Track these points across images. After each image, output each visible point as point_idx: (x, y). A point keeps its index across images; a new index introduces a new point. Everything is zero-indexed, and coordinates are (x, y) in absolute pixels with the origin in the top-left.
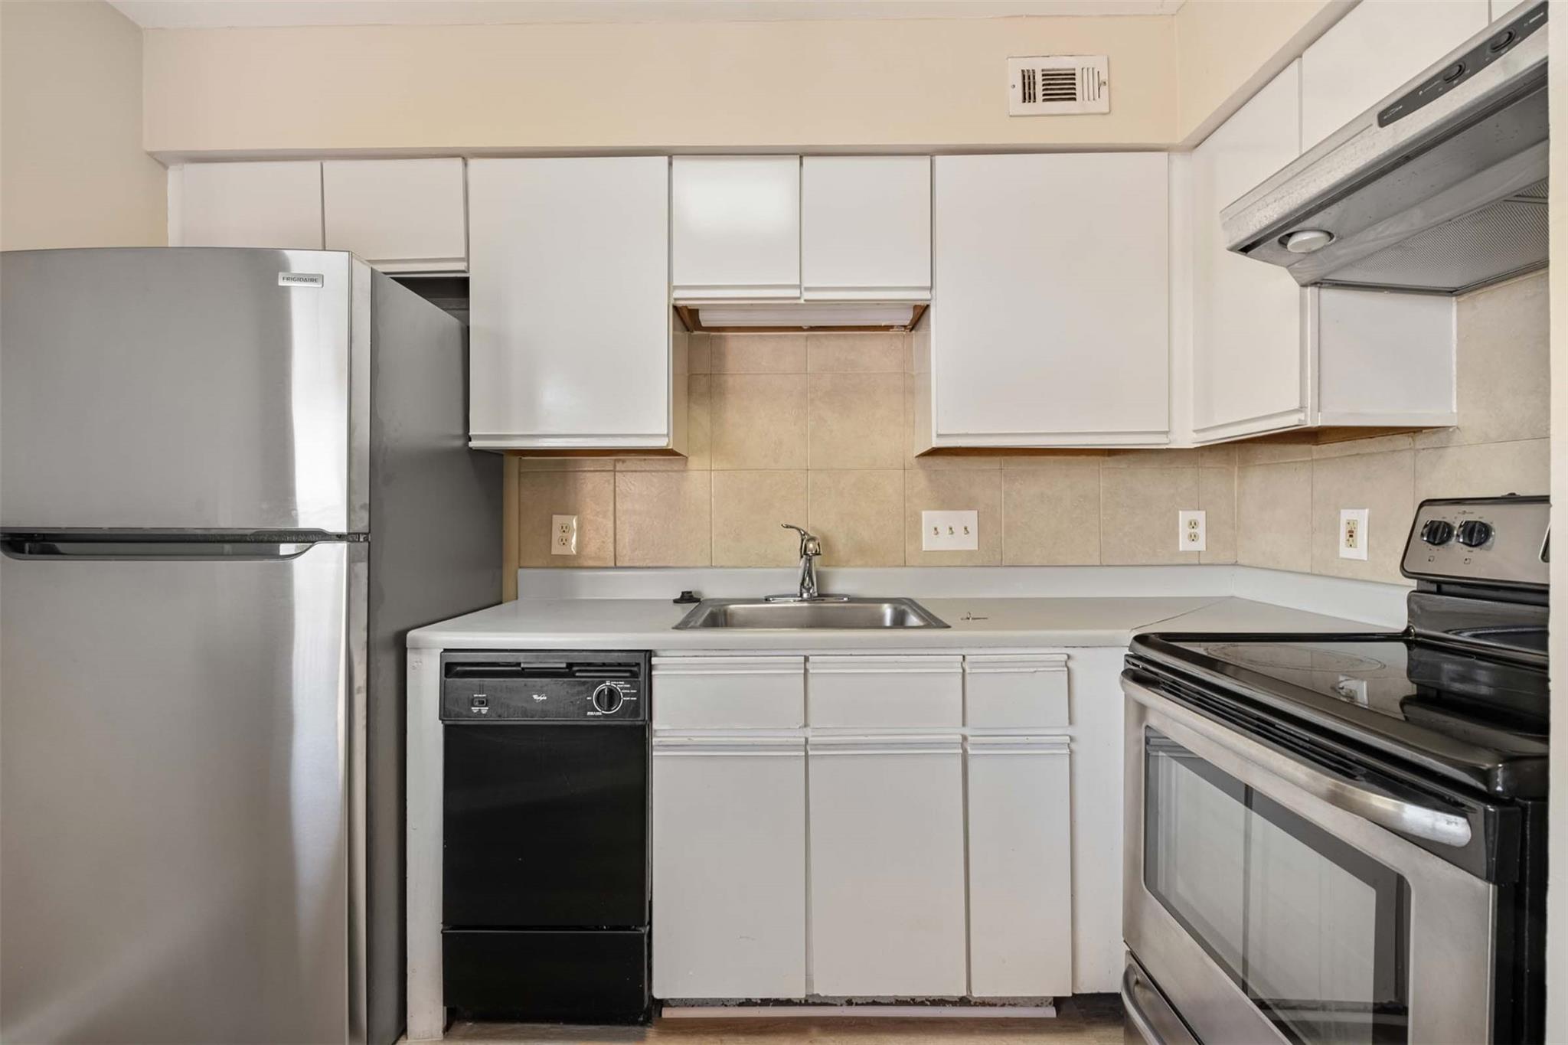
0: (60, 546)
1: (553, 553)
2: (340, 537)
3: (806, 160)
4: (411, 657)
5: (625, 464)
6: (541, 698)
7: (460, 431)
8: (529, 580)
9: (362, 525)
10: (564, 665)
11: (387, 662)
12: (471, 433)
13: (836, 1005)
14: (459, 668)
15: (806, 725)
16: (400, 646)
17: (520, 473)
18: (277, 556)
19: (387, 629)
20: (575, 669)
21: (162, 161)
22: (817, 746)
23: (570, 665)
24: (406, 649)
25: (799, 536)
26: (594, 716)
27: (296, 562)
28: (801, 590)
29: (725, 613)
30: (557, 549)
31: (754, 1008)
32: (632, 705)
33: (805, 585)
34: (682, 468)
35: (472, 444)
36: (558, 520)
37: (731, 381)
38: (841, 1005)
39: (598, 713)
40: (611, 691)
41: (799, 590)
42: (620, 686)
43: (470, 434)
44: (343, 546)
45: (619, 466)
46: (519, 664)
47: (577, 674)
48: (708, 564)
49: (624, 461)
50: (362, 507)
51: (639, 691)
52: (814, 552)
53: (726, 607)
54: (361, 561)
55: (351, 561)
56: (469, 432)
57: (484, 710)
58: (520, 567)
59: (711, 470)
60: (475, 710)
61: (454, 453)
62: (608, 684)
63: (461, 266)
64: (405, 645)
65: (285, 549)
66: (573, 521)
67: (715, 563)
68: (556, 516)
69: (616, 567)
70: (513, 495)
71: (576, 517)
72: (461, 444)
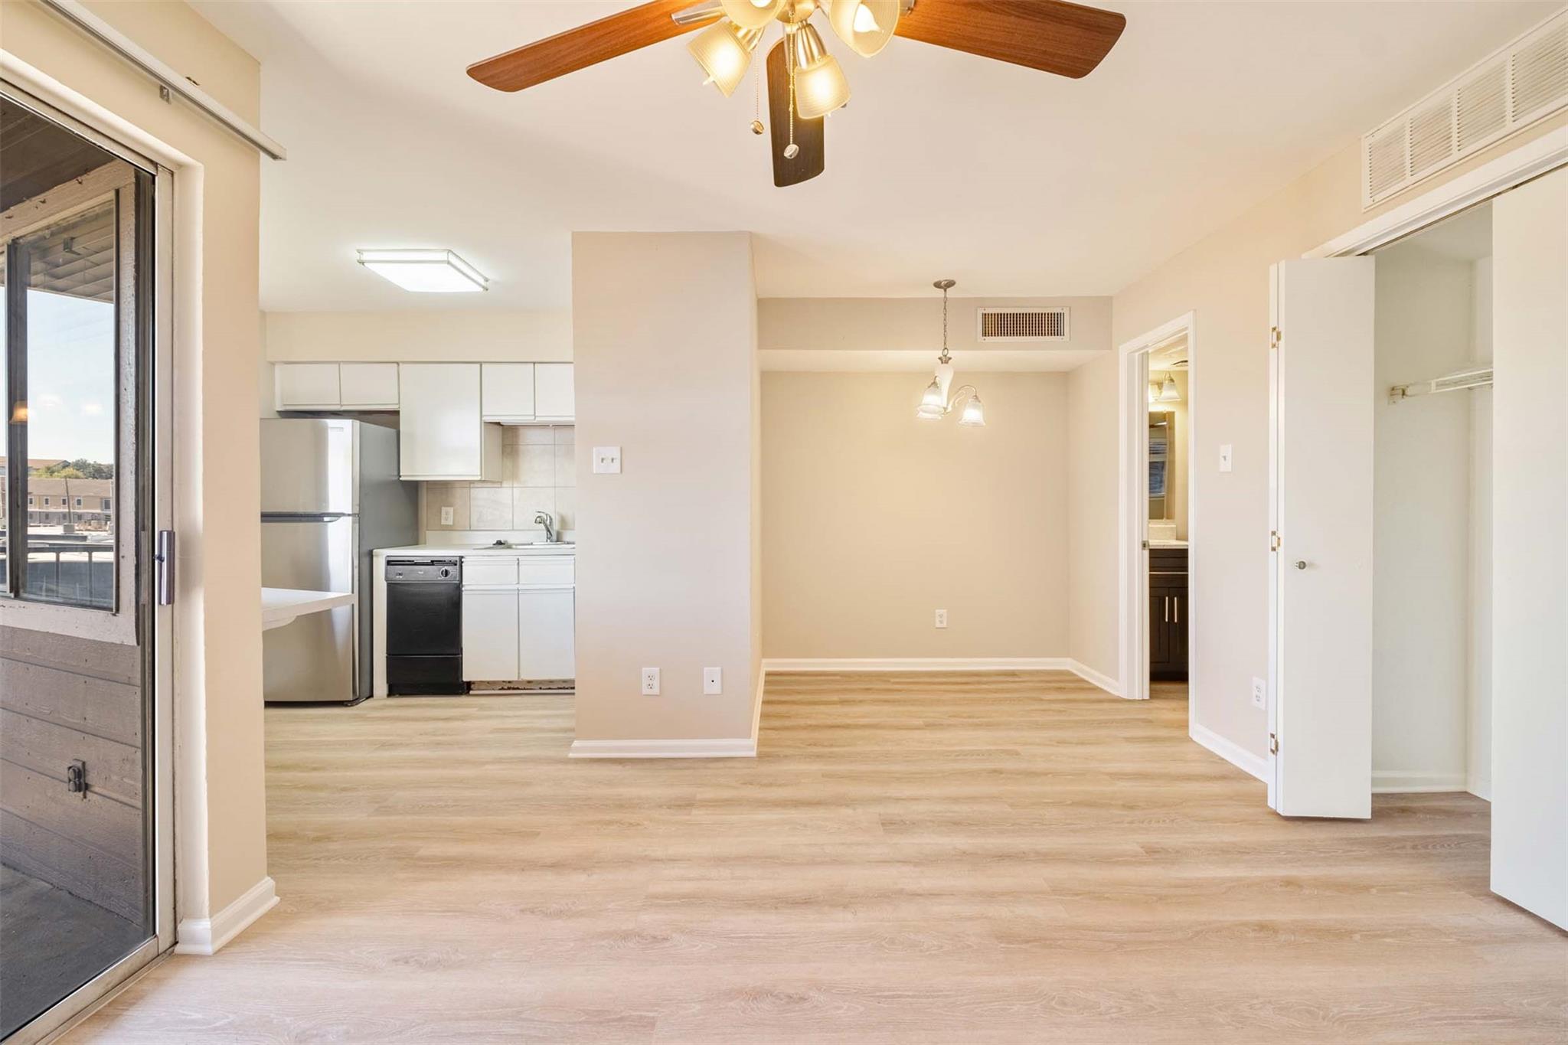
2: (349, 515)
3: (536, 365)
4: (374, 559)
5: (474, 485)
6: (422, 573)
7: (396, 473)
8: (430, 535)
9: (357, 511)
10: (430, 561)
11: (366, 560)
12: (401, 474)
14: (391, 563)
16: (371, 555)
17: (427, 488)
18: (323, 521)
19: (365, 549)
20: (435, 562)
22: (522, 590)
23: (432, 561)
24: (373, 557)
26: (439, 580)
27: (330, 524)
28: (547, 539)
30: (442, 522)
32: (455, 576)
33: (549, 537)
34: (498, 486)
35: (401, 479)
36: (444, 509)
37: (521, 448)
39: (442, 579)
40: (446, 571)
42: (450, 569)
44: (351, 518)
45: (472, 486)
46: (414, 561)
47: (435, 565)
48: (511, 528)
50: (357, 505)
51: (457, 570)
52: (539, 522)
54: (357, 524)
55: (353, 523)
56: (399, 473)
57: (401, 577)
58: (429, 530)
60: (398, 577)
61: (393, 482)
62: (444, 567)
63: (396, 406)
65: (326, 519)
66: (451, 510)
67: (515, 528)
68: (443, 508)
69: (470, 530)
70: (424, 498)
71: (452, 508)
72: (396, 478)
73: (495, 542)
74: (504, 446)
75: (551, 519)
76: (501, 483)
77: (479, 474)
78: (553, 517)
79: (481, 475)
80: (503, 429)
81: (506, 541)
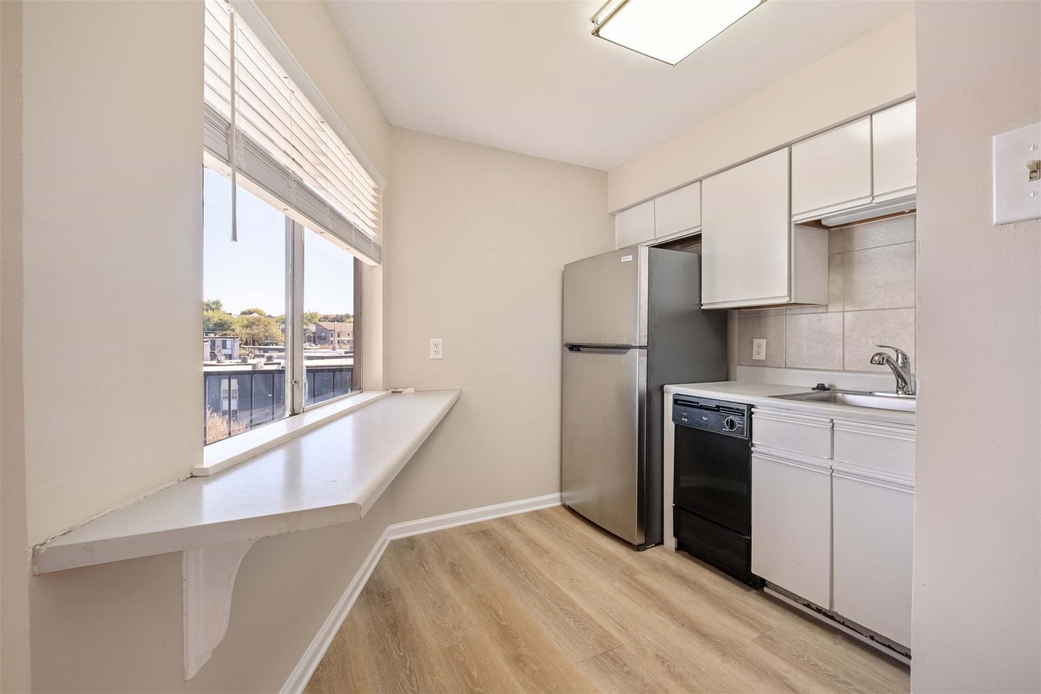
0: (581, 349)
1: (754, 358)
2: (643, 347)
4: (665, 395)
5: (791, 311)
6: (706, 419)
7: (698, 302)
9: (644, 344)
10: (715, 406)
13: (862, 635)
14: (680, 402)
15: (832, 458)
17: (739, 318)
20: (721, 408)
21: (613, 215)
22: (839, 471)
23: (717, 406)
24: (664, 392)
25: (895, 352)
26: (725, 431)
28: (897, 389)
29: (835, 397)
30: (755, 357)
31: (812, 611)
32: (741, 429)
33: (899, 385)
34: (824, 311)
35: (702, 308)
36: (756, 341)
37: (857, 255)
38: (867, 637)
39: (727, 430)
40: (731, 420)
41: (896, 389)
42: (736, 419)
43: (702, 303)
44: (644, 351)
45: (788, 312)
46: (698, 403)
47: (721, 411)
48: (841, 368)
49: (790, 309)
50: (644, 336)
51: (744, 422)
52: (878, 362)
53: (836, 394)
54: (644, 356)
55: (649, 356)
56: (701, 302)
57: (686, 420)
58: (739, 365)
59: (844, 311)
60: (683, 419)
61: (693, 312)
62: (731, 417)
63: (698, 229)
64: (663, 390)
66: (763, 342)
67: (846, 368)
68: (754, 340)
69: (786, 367)
70: (736, 329)
71: (765, 340)
72: (697, 307)
73: (815, 386)
74: (831, 256)
75: (905, 357)
76: (827, 306)
77: (786, 294)
78: (908, 355)
79: (790, 295)
80: (830, 233)
81: (833, 386)
